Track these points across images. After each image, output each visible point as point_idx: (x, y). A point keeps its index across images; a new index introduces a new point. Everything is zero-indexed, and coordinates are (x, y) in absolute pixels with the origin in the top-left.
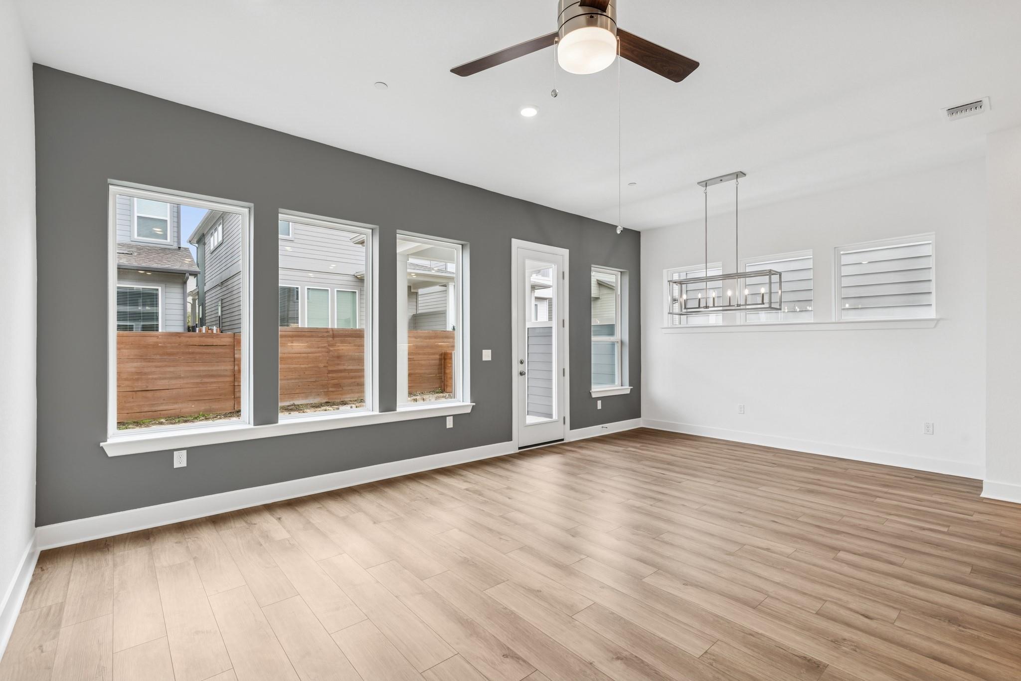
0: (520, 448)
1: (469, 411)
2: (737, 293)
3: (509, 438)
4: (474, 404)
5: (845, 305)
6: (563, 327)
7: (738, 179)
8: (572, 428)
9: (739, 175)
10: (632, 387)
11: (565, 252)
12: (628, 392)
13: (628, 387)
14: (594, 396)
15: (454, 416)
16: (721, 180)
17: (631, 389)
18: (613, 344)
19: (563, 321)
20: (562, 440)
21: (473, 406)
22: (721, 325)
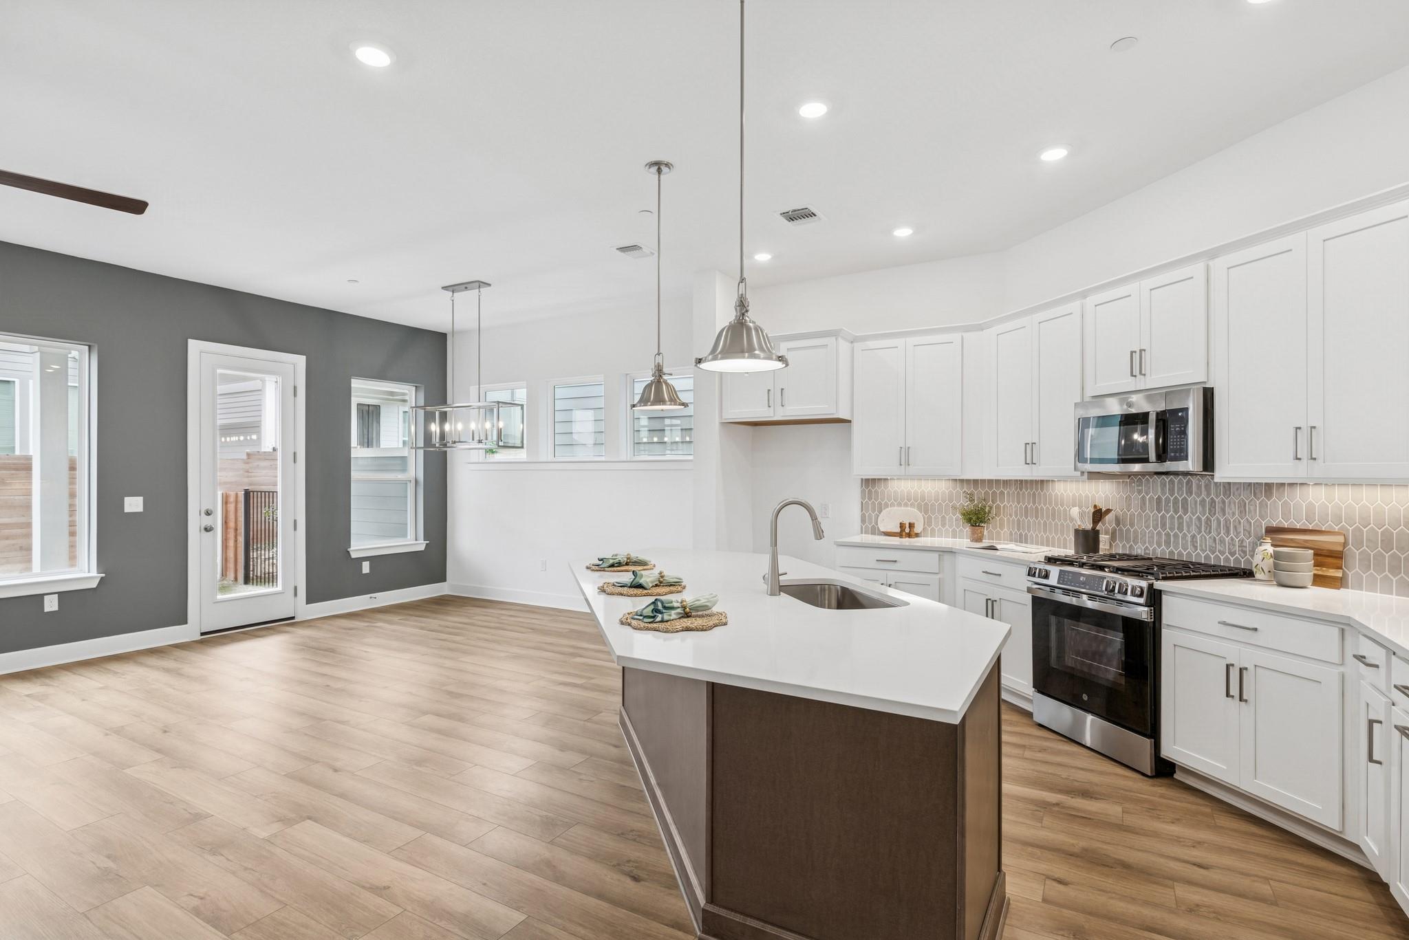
0: (202, 634)
1: (94, 585)
2: (480, 426)
3: (183, 620)
4: (103, 575)
5: (652, 438)
6: (295, 462)
7: (481, 289)
8: (308, 602)
9: (481, 284)
10: (428, 542)
11: (300, 361)
12: (422, 548)
13: (423, 542)
14: (354, 555)
15: (60, 594)
16: (466, 288)
17: (427, 544)
18: (405, 483)
19: (295, 453)
20: (293, 618)
21: (102, 578)
22: (525, 460)
